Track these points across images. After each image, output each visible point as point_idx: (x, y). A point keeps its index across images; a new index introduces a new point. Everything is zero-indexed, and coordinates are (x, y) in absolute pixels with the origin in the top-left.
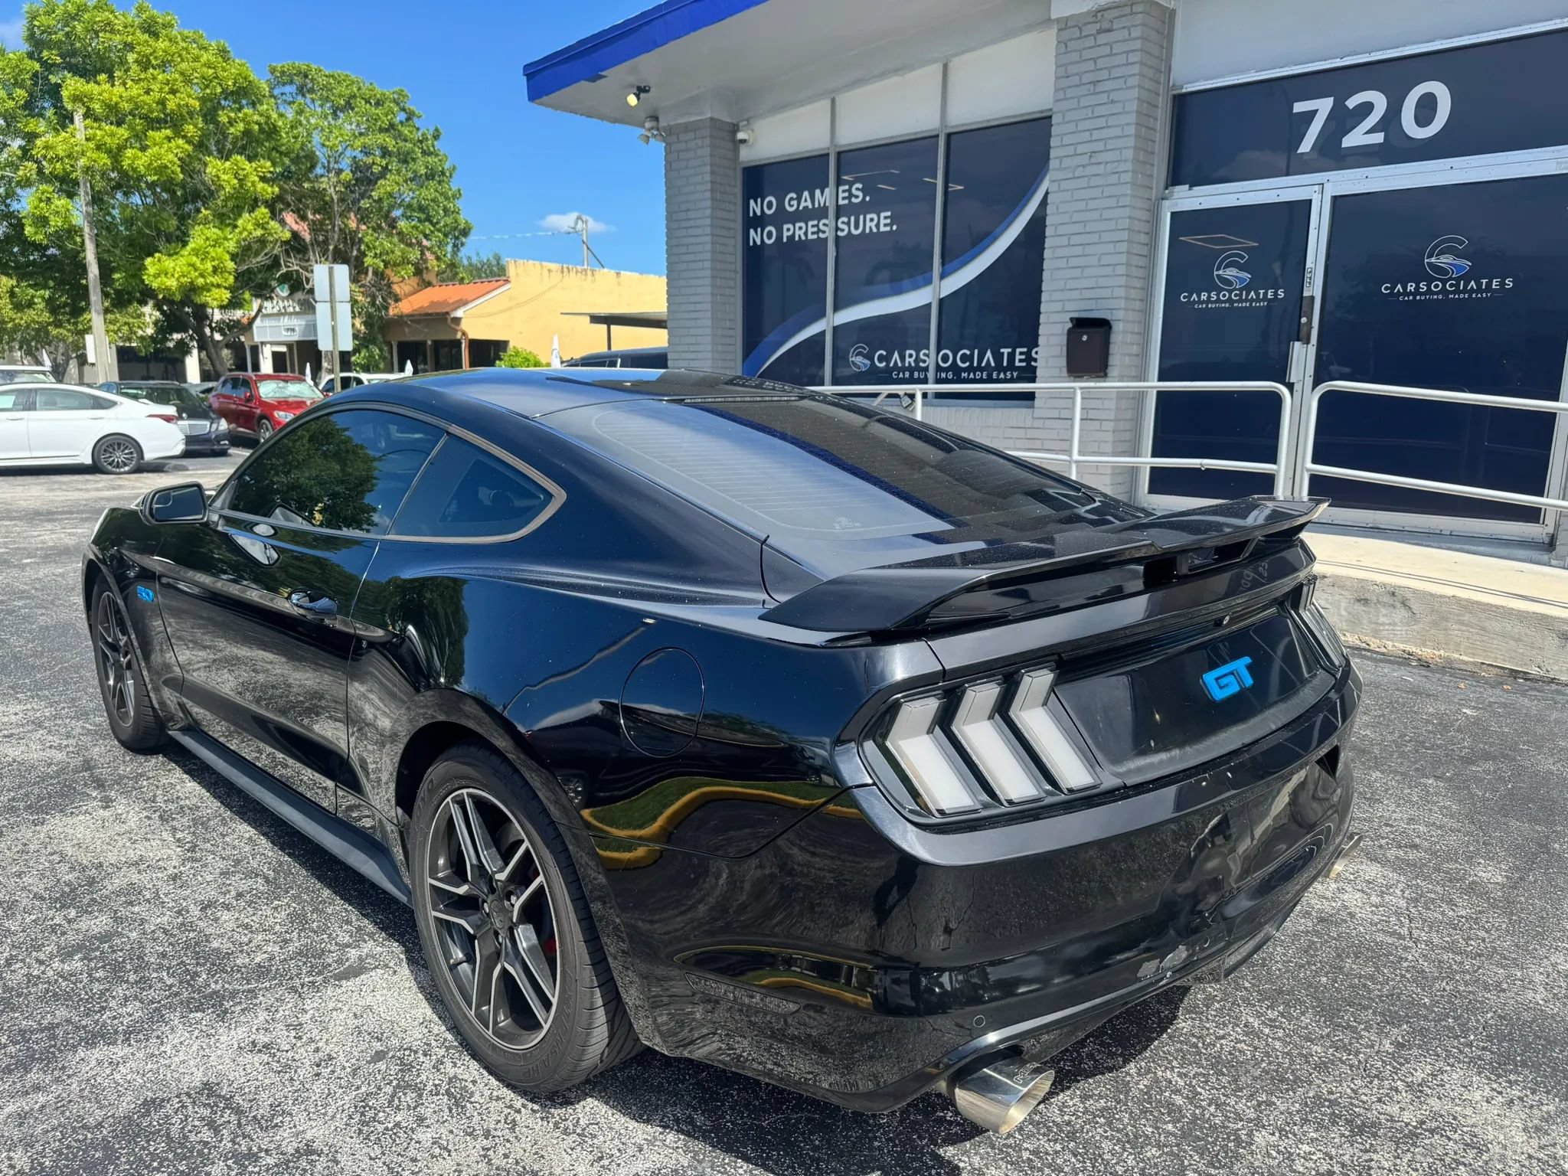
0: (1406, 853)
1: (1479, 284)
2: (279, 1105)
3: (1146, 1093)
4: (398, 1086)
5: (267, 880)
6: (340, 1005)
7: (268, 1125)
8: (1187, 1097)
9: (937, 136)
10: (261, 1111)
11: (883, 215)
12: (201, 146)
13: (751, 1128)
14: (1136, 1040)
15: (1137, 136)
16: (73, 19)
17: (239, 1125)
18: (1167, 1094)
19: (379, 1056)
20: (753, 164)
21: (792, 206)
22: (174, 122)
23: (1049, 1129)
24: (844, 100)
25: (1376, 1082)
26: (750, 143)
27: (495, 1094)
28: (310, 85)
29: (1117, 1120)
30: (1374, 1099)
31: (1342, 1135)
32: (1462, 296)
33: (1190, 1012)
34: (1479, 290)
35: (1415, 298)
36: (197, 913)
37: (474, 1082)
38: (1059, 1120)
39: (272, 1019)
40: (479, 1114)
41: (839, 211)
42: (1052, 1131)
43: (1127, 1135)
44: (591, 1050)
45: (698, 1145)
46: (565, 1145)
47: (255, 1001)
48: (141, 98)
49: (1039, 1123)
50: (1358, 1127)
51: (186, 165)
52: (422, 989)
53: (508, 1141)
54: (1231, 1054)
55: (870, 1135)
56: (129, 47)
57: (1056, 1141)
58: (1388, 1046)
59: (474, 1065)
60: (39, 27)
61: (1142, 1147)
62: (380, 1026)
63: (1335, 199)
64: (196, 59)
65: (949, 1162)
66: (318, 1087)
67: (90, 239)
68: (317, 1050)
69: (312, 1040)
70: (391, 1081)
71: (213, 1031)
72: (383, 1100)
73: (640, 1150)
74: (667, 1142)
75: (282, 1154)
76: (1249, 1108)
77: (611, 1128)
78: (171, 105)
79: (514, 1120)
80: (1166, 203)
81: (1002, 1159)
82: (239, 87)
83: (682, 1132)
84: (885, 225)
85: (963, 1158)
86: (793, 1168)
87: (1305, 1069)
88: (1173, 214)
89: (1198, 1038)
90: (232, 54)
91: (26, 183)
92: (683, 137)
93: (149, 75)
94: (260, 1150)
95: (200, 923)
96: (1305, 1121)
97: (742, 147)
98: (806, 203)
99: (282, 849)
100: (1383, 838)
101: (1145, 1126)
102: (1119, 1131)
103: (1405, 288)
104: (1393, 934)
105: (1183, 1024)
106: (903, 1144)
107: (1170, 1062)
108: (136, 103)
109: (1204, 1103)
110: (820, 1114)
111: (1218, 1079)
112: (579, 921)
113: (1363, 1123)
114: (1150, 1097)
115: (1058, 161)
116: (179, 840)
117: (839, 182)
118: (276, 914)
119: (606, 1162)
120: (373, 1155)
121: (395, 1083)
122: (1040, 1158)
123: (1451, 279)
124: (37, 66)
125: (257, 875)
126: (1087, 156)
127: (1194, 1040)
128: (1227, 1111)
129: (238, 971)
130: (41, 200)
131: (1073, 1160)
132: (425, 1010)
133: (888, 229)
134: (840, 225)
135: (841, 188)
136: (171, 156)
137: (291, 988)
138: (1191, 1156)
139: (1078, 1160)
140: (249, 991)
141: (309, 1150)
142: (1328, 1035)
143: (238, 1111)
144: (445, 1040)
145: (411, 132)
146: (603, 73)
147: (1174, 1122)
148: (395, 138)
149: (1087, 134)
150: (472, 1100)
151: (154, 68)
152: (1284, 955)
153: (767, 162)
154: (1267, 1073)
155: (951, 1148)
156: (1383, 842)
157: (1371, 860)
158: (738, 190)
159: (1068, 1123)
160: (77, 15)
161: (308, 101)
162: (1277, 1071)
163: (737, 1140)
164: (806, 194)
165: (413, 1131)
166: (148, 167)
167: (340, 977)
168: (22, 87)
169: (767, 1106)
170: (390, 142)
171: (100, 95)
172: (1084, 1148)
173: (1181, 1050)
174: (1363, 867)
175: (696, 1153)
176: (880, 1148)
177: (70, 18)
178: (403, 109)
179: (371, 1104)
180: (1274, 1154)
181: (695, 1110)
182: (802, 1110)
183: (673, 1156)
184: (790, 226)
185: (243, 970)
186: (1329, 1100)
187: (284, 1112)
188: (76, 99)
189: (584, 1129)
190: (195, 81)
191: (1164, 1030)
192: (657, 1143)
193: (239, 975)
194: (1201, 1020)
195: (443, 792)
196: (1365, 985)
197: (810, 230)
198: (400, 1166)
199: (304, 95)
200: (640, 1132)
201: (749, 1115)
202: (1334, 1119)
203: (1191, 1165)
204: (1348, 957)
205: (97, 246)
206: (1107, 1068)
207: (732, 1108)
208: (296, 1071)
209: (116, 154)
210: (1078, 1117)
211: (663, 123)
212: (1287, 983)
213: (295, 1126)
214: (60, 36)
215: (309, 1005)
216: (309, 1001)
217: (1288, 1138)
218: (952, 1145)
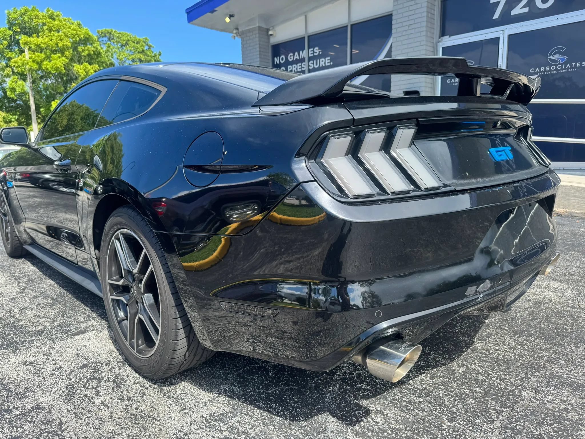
0: (569, 277)
1: (571, 66)
2: (30, 388)
3: (463, 375)
4: (90, 379)
5: (53, 299)
6: (71, 345)
7: (21, 396)
8: (485, 376)
9: (347, 26)
10: (20, 390)
11: (327, 59)
12: (72, 60)
13: (263, 394)
14: (455, 352)
15: (427, 16)
16: (24, 15)
17: (7, 397)
18: (474, 375)
19: (84, 366)
20: (275, 44)
21: (291, 58)
22: (62, 51)
23: (416, 391)
24: (311, 15)
25: (579, 367)
26: (274, 35)
27: (137, 381)
28: (112, 37)
29: (450, 387)
30: (580, 375)
31: (568, 391)
32: (564, 71)
33: (480, 340)
34: (571, 68)
35: (544, 73)
36: (18, 312)
37: (128, 376)
38: (420, 387)
39: (38, 352)
40: (127, 390)
41: (310, 59)
42: (417, 393)
43: (456, 393)
44: (178, 352)
45: (236, 402)
46: (168, 403)
47: (32, 345)
48: (49, 42)
49: (410, 389)
50: (575, 387)
51: (66, 67)
52: (112, 338)
53: (139, 402)
54: (503, 357)
55: (324, 396)
56: (44, 24)
57: (419, 397)
58: (581, 352)
59: (129, 369)
60: (11, 18)
61: (465, 399)
62: (88, 354)
63: (509, 36)
64: (69, 28)
65: (365, 408)
66: (51, 380)
67: (32, 96)
68: (55, 364)
69: (54, 360)
70: (87, 377)
71: (8, 357)
72: (81, 384)
73: (206, 405)
74: (220, 401)
75: (24, 409)
76: (517, 380)
77: (192, 395)
78: (60, 45)
79: (144, 393)
80: (440, 44)
81: (392, 406)
82: (86, 38)
83: (228, 396)
84: (328, 63)
85: (372, 406)
86: (283, 412)
87: (542, 363)
88: (443, 48)
89: (486, 350)
90: (83, 26)
91: (8, 76)
92: (248, 35)
93: (52, 34)
94: (14, 407)
95: (18, 316)
96: (547, 385)
97: (271, 37)
98: (296, 57)
99: (63, 288)
100: (557, 272)
101: (465, 389)
102: (451, 392)
103: (540, 69)
104: (572, 307)
105: (478, 345)
106: (341, 400)
107: (473, 361)
108: (47, 44)
109: (494, 379)
110: (298, 387)
111: (499, 368)
112: (169, 283)
113: (578, 386)
114: (466, 376)
115: (395, 30)
116: (20, 286)
117: (309, 48)
118: (53, 311)
119: (187, 411)
120: (69, 409)
121: (89, 377)
122: (412, 405)
123: (559, 64)
124: (12, 32)
125: (49, 297)
126: (407, 27)
127: (484, 351)
128: (506, 382)
129: (28, 333)
130: (13, 82)
131: (429, 405)
132: (111, 346)
133: (329, 64)
134: (310, 64)
135: (310, 50)
136: (60, 64)
137: (51, 339)
138: (490, 402)
139: (432, 405)
140: (31, 341)
141: (39, 407)
142: (550, 348)
143: (9, 391)
144: (118, 359)
145: (150, 53)
146: (216, 9)
147: (480, 387)
148: (144, 55)
149: (407, 18)
150: (125, 384)
151: (54, 31)
152: (522, 316)
153: (281, 42)
154: (523, 365)
155: (365, 401)
156: (558, 274)
157: (554, 280)
158: (270, 54)
159: (425, 389)
160: (25, 13)
161: (112, 43)
162: (528, 364)
163: (255, 399)
164: (296, 53)
165: (92, 398)
166: (52, 68)
167: (74, 335)
168: (6, 40)
169: (272, 384)
170: (142, 57)
171: (34, 41)
172: (434, 400)
173: (478, 356)
174: (551, 283)
175: (234, 406)
176: (328, 402)
177: (23, 14)
178: (147, 45)
179: (74, 386)
180: (535, 401)
181: (235, 386)
182: (289, 385)
183: (222, 407)
184: (291, 66)
185: (31, 332)
186: (558, 376)
187: (31, 390)
188: (25, 43)
189: (178, 396)
190: (69, 36)
191: (469, 347)
192: (214, 402)
193: (28, 335)
194: (486, 343)
195: (110, 234)
196: (563, 327)
197: (298, 67)
198: (82, 414)
199: (110, 41)
200: (205, 396)
201: (262, 388)
202: (562, 384)
203: (491, 407)
204: (552, 316)
205: (34, 98)
206: (442, 364)
207: (253, 385)
208: (42, 373)
209: (40, 64)
210: (430, 386)
211: (240, 30)
212: (525, 327)
213: (35, 397)
214: (19, 21)
215: (57, 346)
216: (57, 344)
217: (540, 393)
218: (366, 399)
